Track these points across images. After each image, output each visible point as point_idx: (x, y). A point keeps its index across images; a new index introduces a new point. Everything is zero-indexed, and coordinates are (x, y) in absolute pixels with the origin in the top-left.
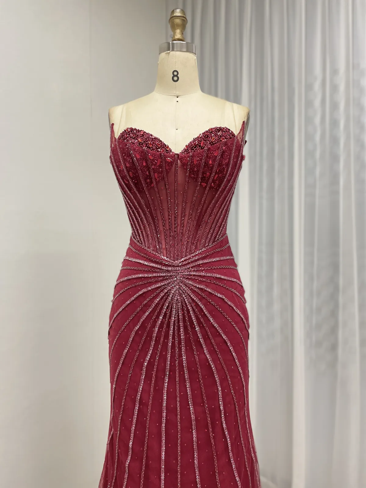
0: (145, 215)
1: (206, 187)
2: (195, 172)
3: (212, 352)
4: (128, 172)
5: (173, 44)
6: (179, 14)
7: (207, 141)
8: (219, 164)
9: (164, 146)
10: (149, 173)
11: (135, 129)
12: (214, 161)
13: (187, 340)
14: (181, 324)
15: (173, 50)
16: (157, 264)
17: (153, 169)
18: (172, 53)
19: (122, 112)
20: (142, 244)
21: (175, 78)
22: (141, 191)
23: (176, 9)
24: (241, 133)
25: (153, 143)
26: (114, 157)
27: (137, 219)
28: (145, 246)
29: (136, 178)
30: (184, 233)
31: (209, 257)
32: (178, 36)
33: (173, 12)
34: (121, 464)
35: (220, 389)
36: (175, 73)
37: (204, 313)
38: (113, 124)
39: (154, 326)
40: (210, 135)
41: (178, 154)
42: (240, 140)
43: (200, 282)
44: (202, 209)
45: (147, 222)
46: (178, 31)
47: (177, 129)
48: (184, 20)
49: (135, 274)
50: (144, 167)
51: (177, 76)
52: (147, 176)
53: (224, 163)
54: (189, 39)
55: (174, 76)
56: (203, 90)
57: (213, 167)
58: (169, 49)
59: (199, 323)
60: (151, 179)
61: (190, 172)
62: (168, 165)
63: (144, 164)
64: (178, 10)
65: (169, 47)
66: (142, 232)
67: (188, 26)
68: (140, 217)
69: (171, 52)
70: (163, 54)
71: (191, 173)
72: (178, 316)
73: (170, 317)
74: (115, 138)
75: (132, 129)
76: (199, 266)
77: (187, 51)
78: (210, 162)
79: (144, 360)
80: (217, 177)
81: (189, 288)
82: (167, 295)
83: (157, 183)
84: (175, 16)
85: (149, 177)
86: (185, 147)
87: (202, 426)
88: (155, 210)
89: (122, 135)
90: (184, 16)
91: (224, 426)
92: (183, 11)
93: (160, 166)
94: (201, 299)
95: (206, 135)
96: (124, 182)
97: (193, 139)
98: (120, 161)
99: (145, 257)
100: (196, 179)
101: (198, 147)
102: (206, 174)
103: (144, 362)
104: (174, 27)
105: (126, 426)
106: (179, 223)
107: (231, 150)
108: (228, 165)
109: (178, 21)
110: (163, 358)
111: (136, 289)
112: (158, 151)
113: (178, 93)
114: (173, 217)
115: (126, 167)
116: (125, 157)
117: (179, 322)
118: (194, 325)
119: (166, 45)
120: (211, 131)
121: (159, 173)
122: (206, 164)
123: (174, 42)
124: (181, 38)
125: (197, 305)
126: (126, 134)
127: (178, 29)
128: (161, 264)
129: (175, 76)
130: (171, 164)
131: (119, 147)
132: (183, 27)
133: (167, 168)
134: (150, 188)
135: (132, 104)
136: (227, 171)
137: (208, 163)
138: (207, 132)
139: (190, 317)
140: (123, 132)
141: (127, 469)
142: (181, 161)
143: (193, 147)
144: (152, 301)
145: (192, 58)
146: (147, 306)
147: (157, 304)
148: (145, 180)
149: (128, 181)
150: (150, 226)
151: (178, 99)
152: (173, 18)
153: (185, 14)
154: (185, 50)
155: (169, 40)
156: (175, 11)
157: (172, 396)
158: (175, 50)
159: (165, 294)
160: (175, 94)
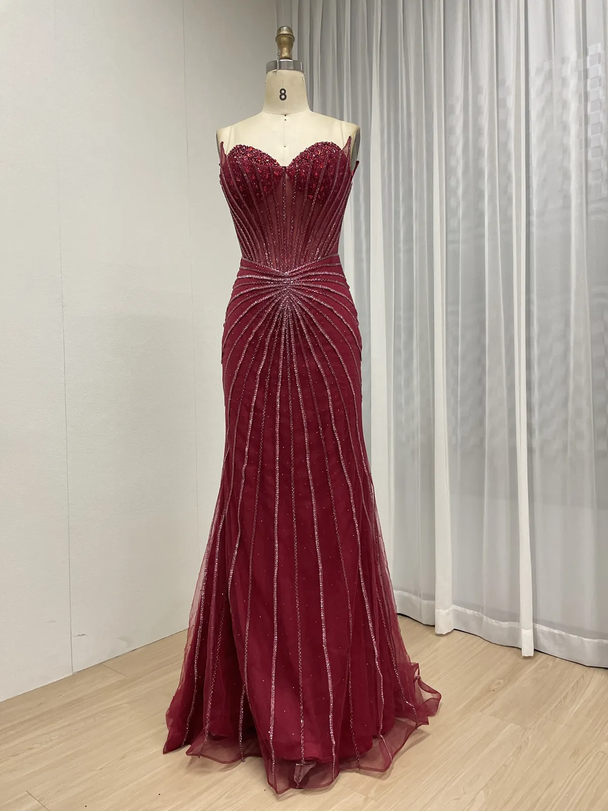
0: (255, 230)
1: (313, 199)
3: (322, 359)
4: (238, 186)
5: (280, 62)
6: (285, 32)
9: (273, 161)
10: (259, 187)
11: (244, 146)
12: (319, 173)
13: (298, 348)
14: (292, 333)
15: (280, 69)
17: (262, 182)
19: (231, 132)
20: (253, 260)
21: (283, 97)
22: (251, 206)
23: (283, 27)
24: (347, 147)
25: (262, 158)
26: (225, 174)
27: (247, 236)
28: (256, 262)
29: (245, 192)
30: (293, 246)
31: (318, 270)
32: (285, 54)
33: (280, 30)
34: (238, 471)
36: (283, 92)
37: (313, 321)
38: (222, 143)
39: (266, 336)
41: (285, 167)
42: (346, 154)
43: (310, 293)
44: (310, 222)
45: (257, 238)
46: (285, 49)
48: (291, 38)
49: (247, 289)
50: (254, 180)
51: (284, 94)
52: (257, 190)
53: (329, 175)
54: (295, 57)
56: (312, 109)
57: (318, 179)
59: (309, 331)
63: (254, 178)
64: (285, 28)
65: (276, 66)
66: (252, 249)
67: (295, 44)
68: (250, 234)
69: (279, 71)
70: (270, 73)
72: (289, 325)
73: (281, 326)
74: (225, 155)
75: (241, 146)
76: (308, 277)
77: (294, 69)
78: (316, 174)
79: (258, 369)
80: (323, 189)
81: (298, 297)
82: (278, 304)
84: (281, 34)
85: (259, 190)
86: (292, 161)
87: (313, 427)
88: (265, 224)
89: (232, 152)
91: (335, 429)
92: (290, 29)
93: (269, 179)
94: (311, 308)
95: (312, 149)
96: (235, 198)
98: (231, 177)
99: (256, 272)
100: (302, 191)
102: (312, 186)
103: (258, 370)
104: (280, 45)
105: (242, 435)
106: (288, 236)
107: (336, 164)
108: (333, 177)
109: (284, 39)
110: (275, 366)
111: (248, 302)
112: (266, 165)
113: (285, 112)
114: (282, 230)
115: (237, 182)
117: (289, 331)
118: (304, 333)
119: (273, 64)
120: (317, 145)
122: (312, 176)
123: (281, 60)
124: (288, 56)
125: (306, 314)
127: (285, 47)
128: (271, 276)
129: (283, 95)
130: (279, 177)
131: (229, 163)
132: (290, 45)
134: (260, 202)
135: (239, 125)
136: (333, 182)
137: (314, 175)
138: (313, 146)
139: (300, 326)
140: (233, 150)
141: (243, 475)
144: (263, 312)
145: (299, 75)
146: (259, 317)
147: (268, 314)
149: (239, 197)
150: (260, 242)
151: (285, 118)
152: (279, 36)
153: (292, 33)
154: (292, 68)
155: (276, 59)
156: (281, 29)
157: (284, 401)
158: (282, 68)
159: (276, 304)
160: (283, 112)
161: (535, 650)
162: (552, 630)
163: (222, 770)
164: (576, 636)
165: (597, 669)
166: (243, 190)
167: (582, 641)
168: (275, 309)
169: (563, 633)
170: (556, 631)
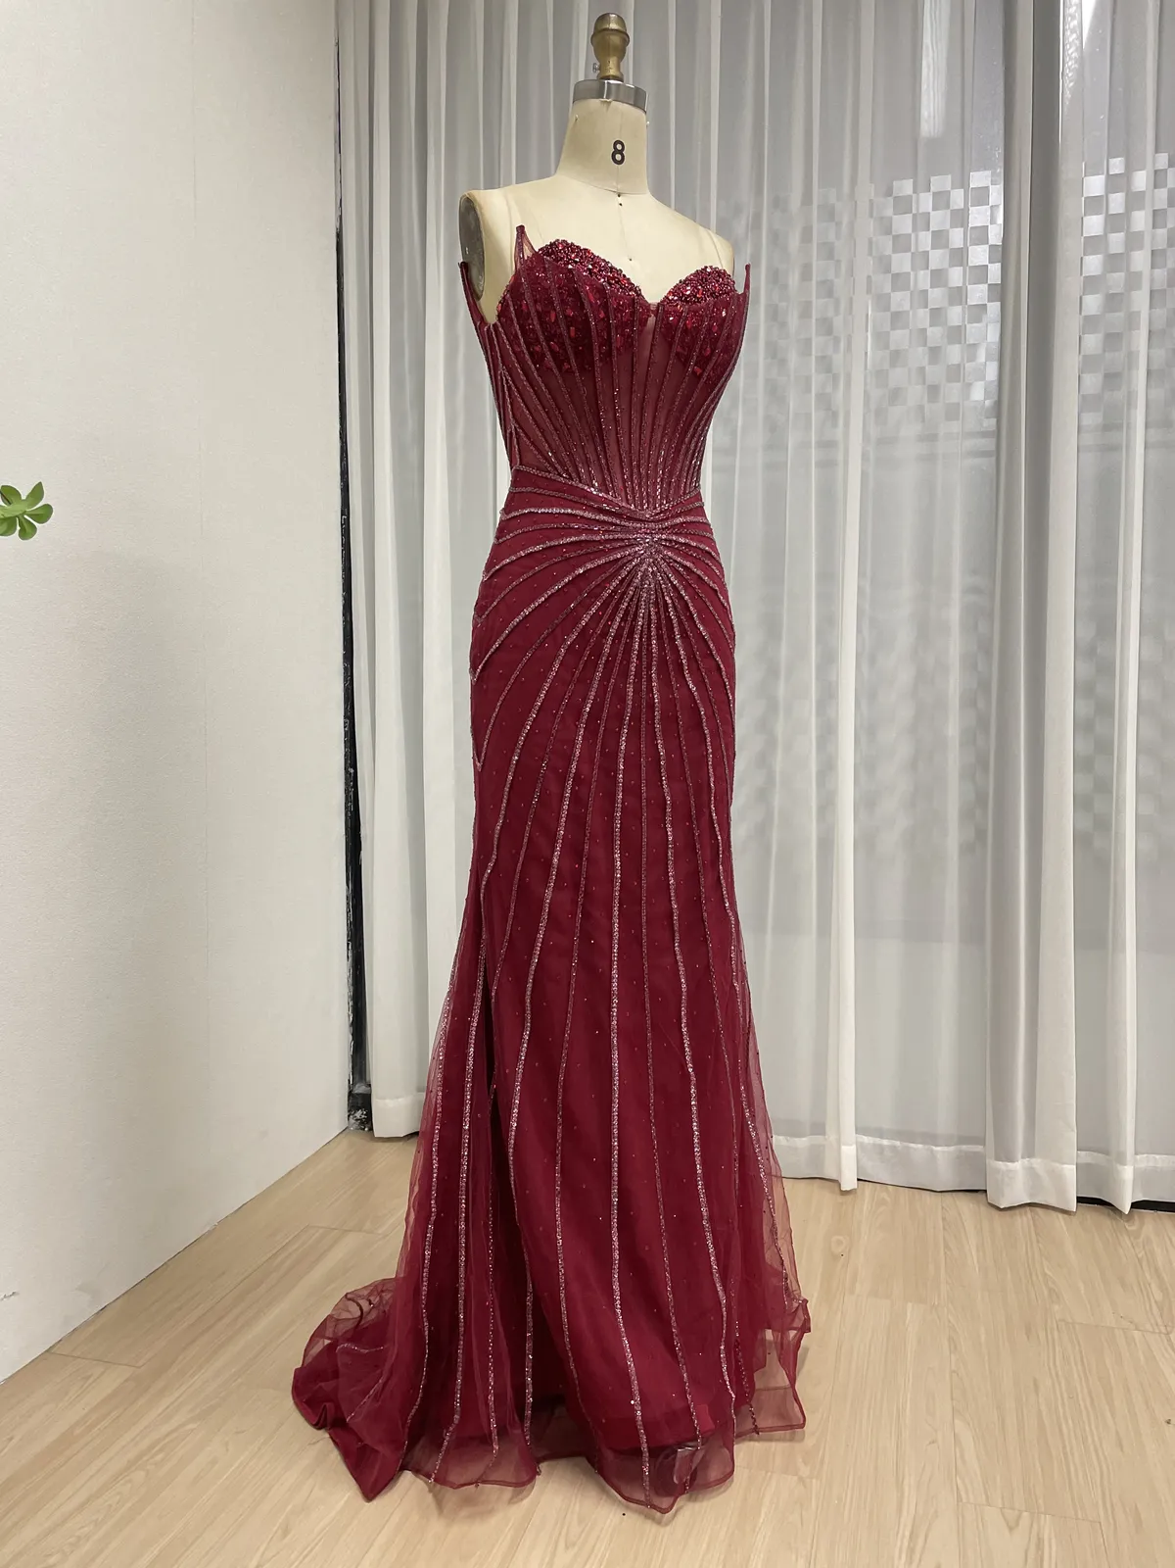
1: (702, 376)
3: (700, 683)
6: (613, 26)
10: (609, 333)
13: (663, 662)
14: (654, 631)
16: (610, 516)
17: (616, 327)
21: (618, 157)
22: (586, 369)
25: (615, 277)
29: (580, 340)
35: (710, 750)
37: (690, 612)
38: (523, 227)
39: (604, 635)
43: (686, 556)
48: (623, 38)
51: (621, 152)
55: (616, 151)
59: (683, 632)
72: (650, 615)
73: (635, 618)
76: (681, 525)
77: (635, 105)
79: (585, 699)
81: (668, 564)
82: (632, 573)
85: (606, 342)
90: (625, 31)
92: (621, 21)
93: (629, 324)
94: (688, 587)
100: (686, 359)
103: (583, 703)
109: (615, 40)
110: (619, 694)
111: (567, 564)
112: (628, 295)
117: (650, 628)
118: (674, 634)
125: (680, 596)
128: (618, 516)
129: (618, 153)
132: (621, 52)
139: (668, 618)
144: (602, 587)
146: (594, 595)
147: (612, 592)
151: (620, 200)
153: (624, 26)
157: (632, 764)
158: (618, 98)
159: (629, 572)
160: (614, 187)
161: (858, 1180)
162: (878, 1141)
163: (511, 1501)
164: (920, 1146)
165: (954, 1194)
166: (576, 334)
167: (932, 1151)
168: (626, 582)
169: (898, 1143)
170: (885, 1142)
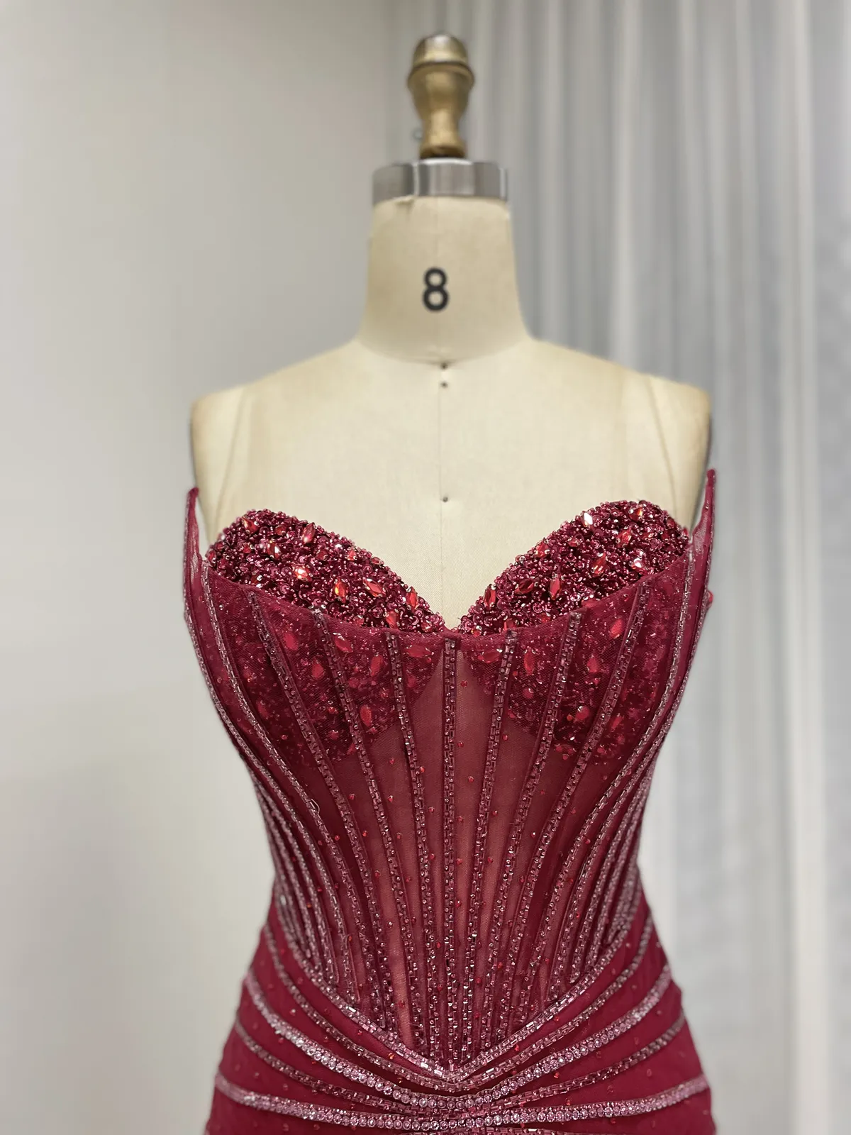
1: (573, 760)
2: (529, 701)
4: (251, 699)
5: (423, 168)
6: (441, 55)
7: (572, 572)
8: (630, 670)
9: (398, 593)
10: (337, 703)
12: (607, 659)
15: (424, 192)
16: (376, 1073)
17: (353, 690)
18: (421, 203)
21: (436, 298)
23: (432, 36)
25: (354, 580)
29: (282, 724)
32: (443, 137)
33: (421, 47)
36: (436, 280)
40: (587, 544)
44: (556, 840)
46: (441, 117)
47: (445, 500)
48: (463, 76)
51: (440, 289)
52: (330, 716)
53: (647, 663)
54: (478, 151)
55: (431, 289)
56: (536, 329)
57: (604, 684)
58: (408, 190)
60: (344, 727)
61: (508, 702)
62: (415, 672)
63: (318, 672)
64: (440, 40)
65: (410, 182)
67: (478, 97)
69: (417, 199)
70: (389, 208)
71: (510, 703)
74: (199, 557)
75: (267, 517)
76: (547, 1079)
77: (477, 194)
78: (593, 666)
80: (622, 722)
83: (368, 739)
84: (429, 64)
85: (338, 720)
88: (365, 841)
90: (463, 60)
92: (459, 46)
93: (384, 678)
95: (571, 546)
97: (514, 562)
101: (536, 601)
102: (574, 712)
104: (424, 101)
109: (440, 80)
113: (445, 352)
114: (437, 873)
116: (239, 642)
119: (398, 176)
121: (377, 701)
123: (430, 162)
124: (453, 144)
126: (243, 538)
127: (439, 108)
129: (436, 291)
130: (424, 668)
131: (215, 600)
132: (459, 100)
133: (412, 681)
134: (343, 760)
142: (470, 653)
143: (516, 599)
145: (493, 214)
148: (321, 732)
151: (446, 375)
152: (420, 69)
153: (464, 55)
154: (468, 190)
155: (410, 154)
156: (429, 42)
158: (433, 190)
160: (434, 354)
